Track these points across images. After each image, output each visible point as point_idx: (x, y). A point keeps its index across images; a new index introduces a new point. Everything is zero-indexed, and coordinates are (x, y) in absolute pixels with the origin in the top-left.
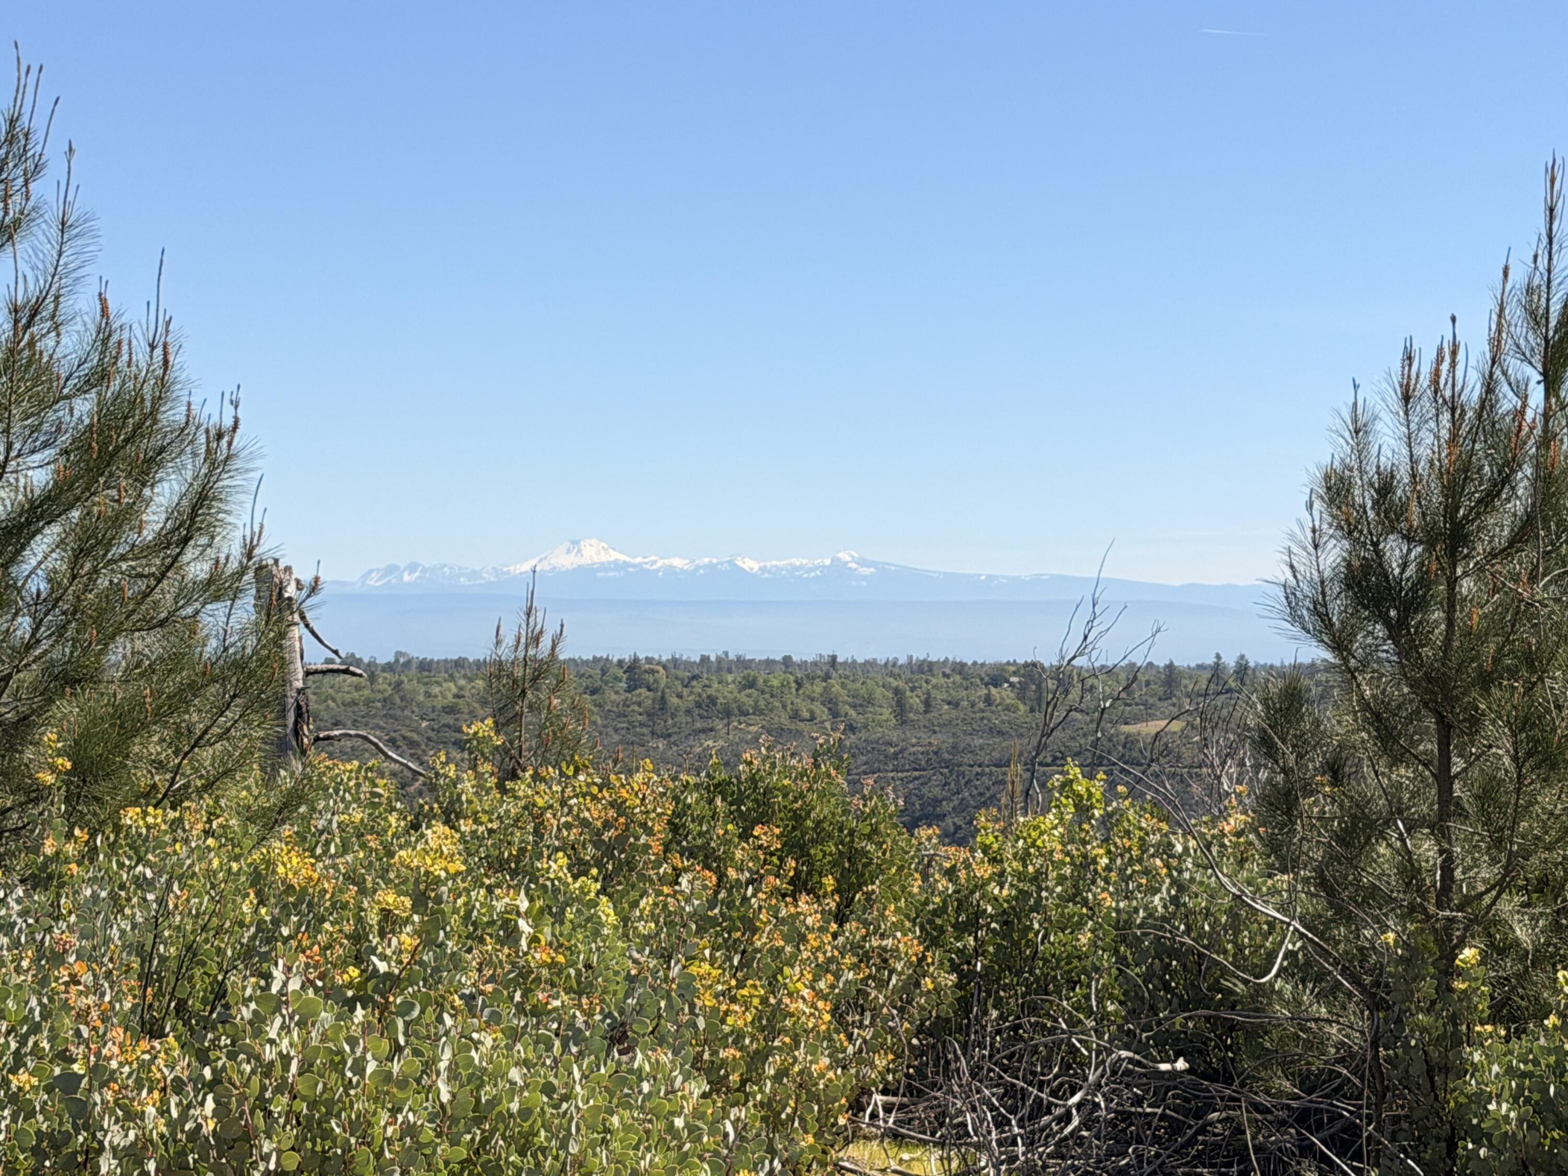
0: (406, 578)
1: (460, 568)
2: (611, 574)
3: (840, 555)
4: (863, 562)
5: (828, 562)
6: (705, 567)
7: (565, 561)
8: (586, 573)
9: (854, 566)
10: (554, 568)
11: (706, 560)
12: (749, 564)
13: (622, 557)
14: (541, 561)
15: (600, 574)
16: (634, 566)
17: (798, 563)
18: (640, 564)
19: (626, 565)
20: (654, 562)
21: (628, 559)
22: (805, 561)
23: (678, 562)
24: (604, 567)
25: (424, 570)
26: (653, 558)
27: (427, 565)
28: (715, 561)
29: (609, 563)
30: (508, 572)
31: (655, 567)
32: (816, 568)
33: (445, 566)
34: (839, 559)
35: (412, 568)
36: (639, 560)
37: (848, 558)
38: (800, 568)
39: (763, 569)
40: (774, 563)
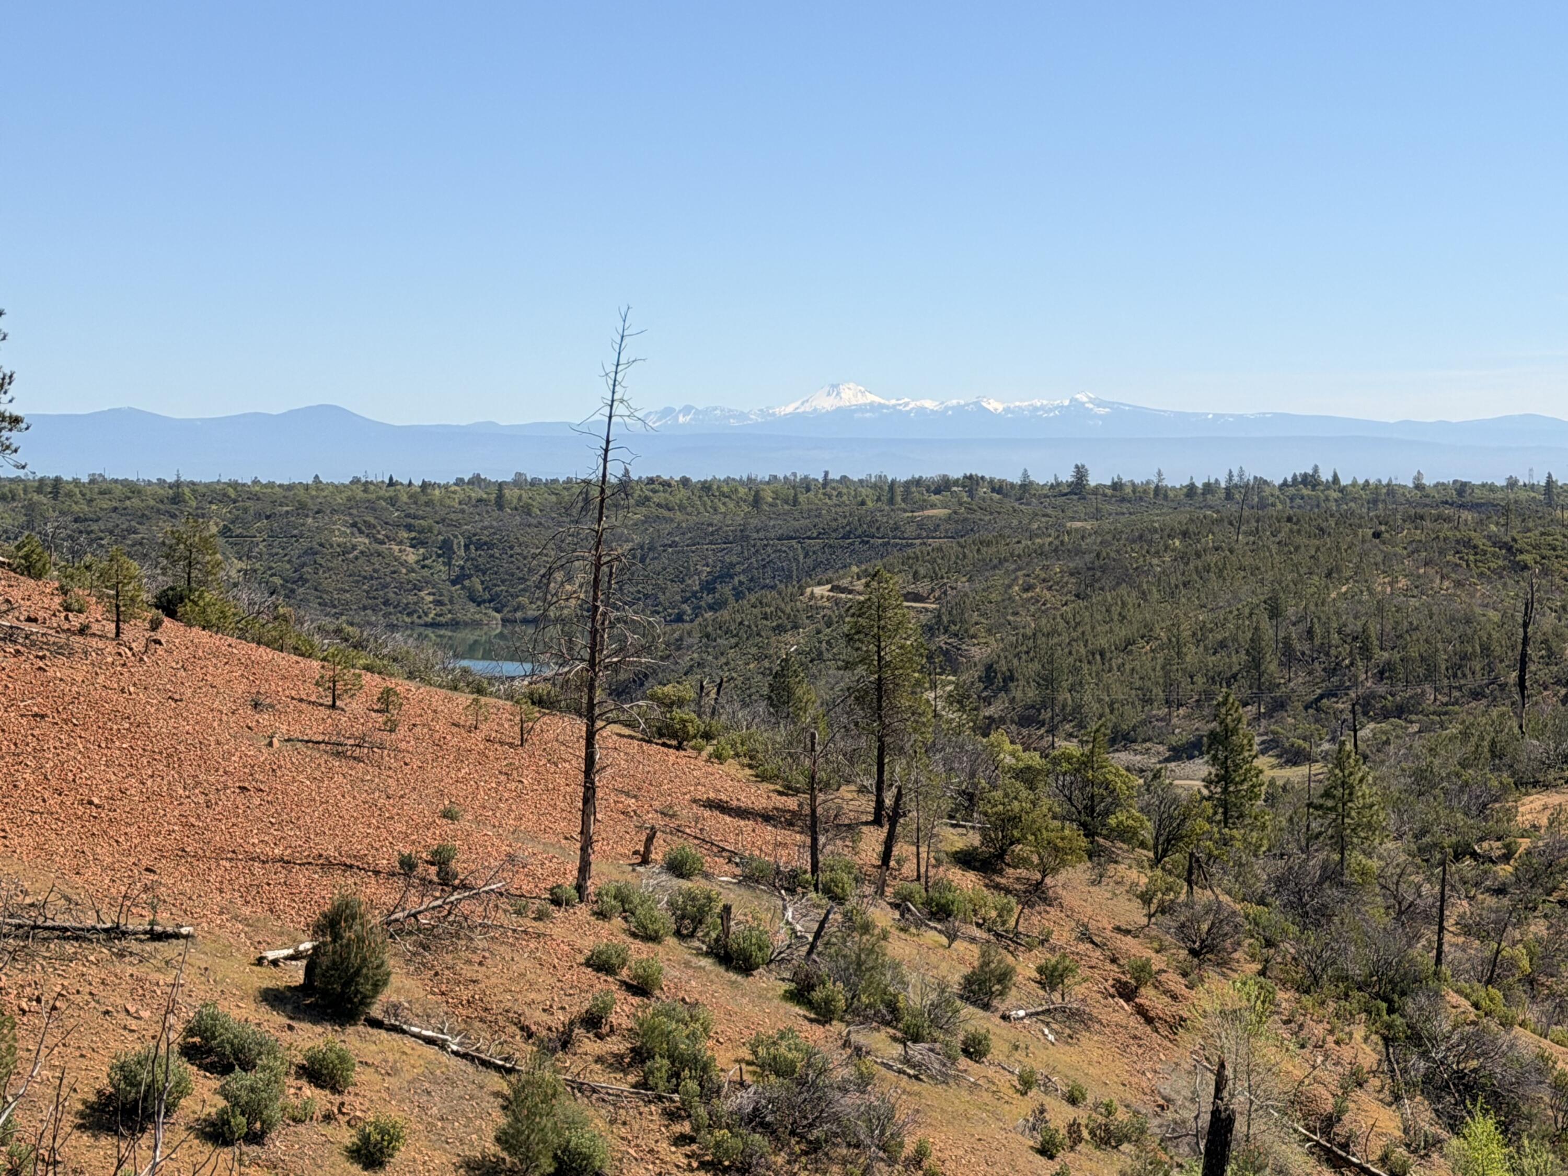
0: (681, 419)
1: (730, 410)
2: (868, 415)
3: (1078, 396)
4: (1100, 404)
5: (1066, 403)
6: (953, 408)
7: (826, 403)
8: (845, 414)
9: (1091, 406)
10: (815, 410)
11: (954, 402)
12: (994, 406)
13: (877, 399)
14: (803, 404)
15: (858, 415)
16: (887, 407)
17: (1039, 404)
18: (894, 406)
19: (881, 406)
20: (907, 404)
21: (882, 401)
22: (1045, 402)
23: (929, 404)
24: (861, 408)
25: (698, 412)
26: (906, 400)
27: (700, 407)
28: (962, 402)
29: (865, 405)
30: (774, 414)
31: (907, 408)
32: (1056, 408)
33: (716, 409)
34: (1076, 400)
35: (687, 410)
36: (893, 402)
37: (1085, 399)
38: (1042, 408)
39: (1007, 410)
40: (1017, 404)
